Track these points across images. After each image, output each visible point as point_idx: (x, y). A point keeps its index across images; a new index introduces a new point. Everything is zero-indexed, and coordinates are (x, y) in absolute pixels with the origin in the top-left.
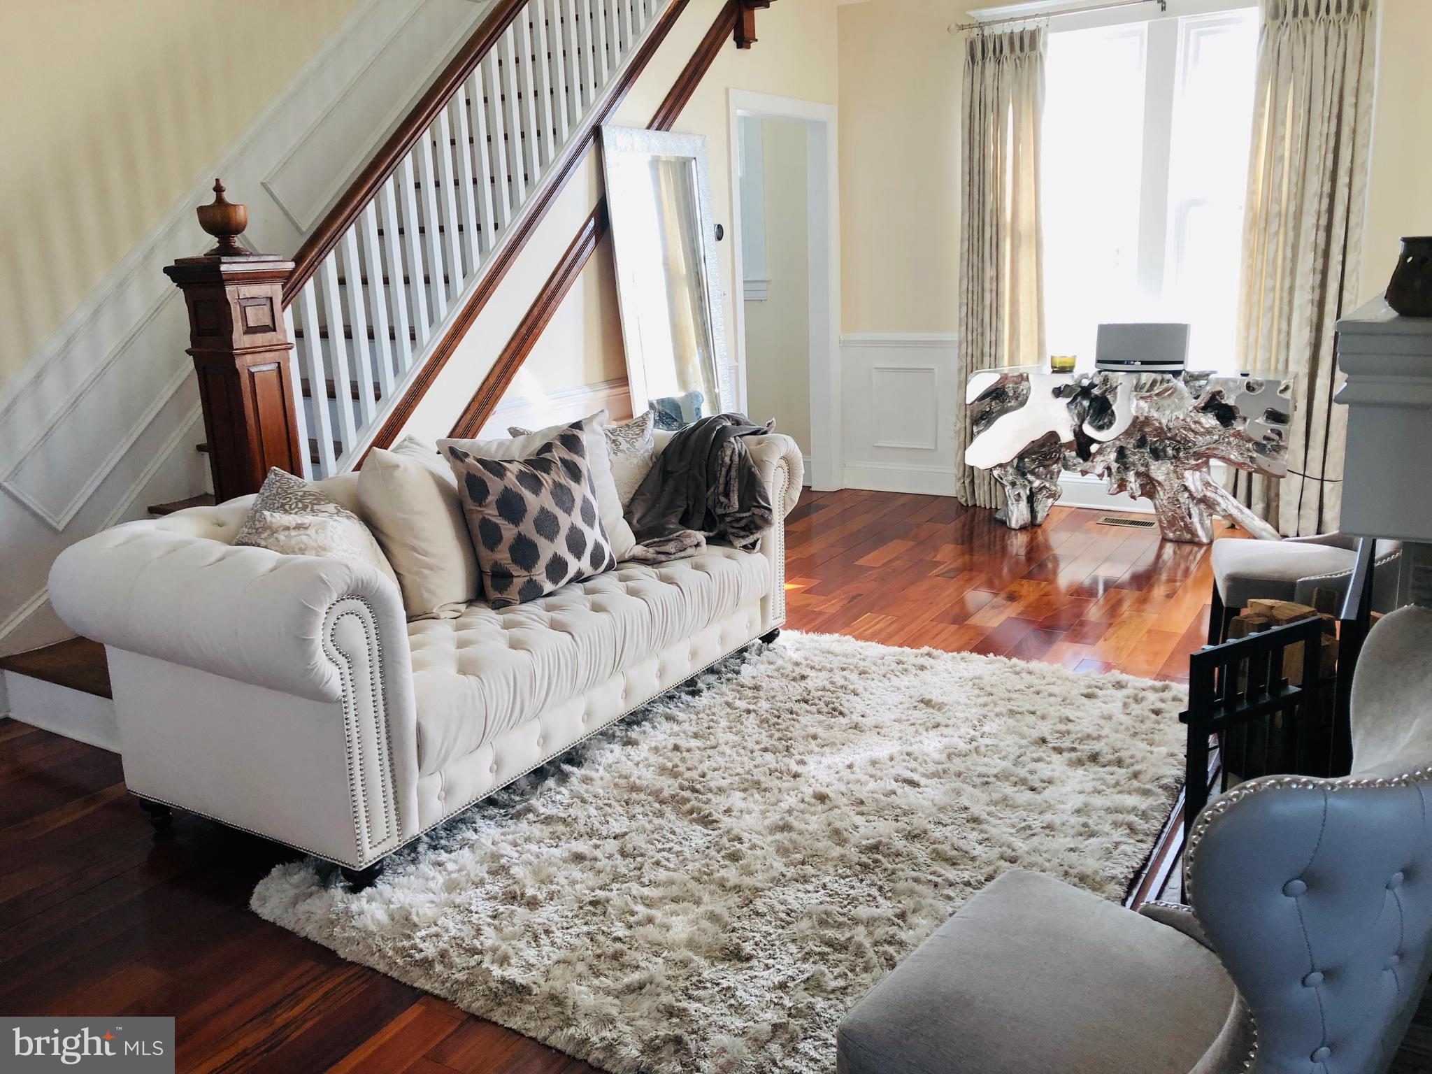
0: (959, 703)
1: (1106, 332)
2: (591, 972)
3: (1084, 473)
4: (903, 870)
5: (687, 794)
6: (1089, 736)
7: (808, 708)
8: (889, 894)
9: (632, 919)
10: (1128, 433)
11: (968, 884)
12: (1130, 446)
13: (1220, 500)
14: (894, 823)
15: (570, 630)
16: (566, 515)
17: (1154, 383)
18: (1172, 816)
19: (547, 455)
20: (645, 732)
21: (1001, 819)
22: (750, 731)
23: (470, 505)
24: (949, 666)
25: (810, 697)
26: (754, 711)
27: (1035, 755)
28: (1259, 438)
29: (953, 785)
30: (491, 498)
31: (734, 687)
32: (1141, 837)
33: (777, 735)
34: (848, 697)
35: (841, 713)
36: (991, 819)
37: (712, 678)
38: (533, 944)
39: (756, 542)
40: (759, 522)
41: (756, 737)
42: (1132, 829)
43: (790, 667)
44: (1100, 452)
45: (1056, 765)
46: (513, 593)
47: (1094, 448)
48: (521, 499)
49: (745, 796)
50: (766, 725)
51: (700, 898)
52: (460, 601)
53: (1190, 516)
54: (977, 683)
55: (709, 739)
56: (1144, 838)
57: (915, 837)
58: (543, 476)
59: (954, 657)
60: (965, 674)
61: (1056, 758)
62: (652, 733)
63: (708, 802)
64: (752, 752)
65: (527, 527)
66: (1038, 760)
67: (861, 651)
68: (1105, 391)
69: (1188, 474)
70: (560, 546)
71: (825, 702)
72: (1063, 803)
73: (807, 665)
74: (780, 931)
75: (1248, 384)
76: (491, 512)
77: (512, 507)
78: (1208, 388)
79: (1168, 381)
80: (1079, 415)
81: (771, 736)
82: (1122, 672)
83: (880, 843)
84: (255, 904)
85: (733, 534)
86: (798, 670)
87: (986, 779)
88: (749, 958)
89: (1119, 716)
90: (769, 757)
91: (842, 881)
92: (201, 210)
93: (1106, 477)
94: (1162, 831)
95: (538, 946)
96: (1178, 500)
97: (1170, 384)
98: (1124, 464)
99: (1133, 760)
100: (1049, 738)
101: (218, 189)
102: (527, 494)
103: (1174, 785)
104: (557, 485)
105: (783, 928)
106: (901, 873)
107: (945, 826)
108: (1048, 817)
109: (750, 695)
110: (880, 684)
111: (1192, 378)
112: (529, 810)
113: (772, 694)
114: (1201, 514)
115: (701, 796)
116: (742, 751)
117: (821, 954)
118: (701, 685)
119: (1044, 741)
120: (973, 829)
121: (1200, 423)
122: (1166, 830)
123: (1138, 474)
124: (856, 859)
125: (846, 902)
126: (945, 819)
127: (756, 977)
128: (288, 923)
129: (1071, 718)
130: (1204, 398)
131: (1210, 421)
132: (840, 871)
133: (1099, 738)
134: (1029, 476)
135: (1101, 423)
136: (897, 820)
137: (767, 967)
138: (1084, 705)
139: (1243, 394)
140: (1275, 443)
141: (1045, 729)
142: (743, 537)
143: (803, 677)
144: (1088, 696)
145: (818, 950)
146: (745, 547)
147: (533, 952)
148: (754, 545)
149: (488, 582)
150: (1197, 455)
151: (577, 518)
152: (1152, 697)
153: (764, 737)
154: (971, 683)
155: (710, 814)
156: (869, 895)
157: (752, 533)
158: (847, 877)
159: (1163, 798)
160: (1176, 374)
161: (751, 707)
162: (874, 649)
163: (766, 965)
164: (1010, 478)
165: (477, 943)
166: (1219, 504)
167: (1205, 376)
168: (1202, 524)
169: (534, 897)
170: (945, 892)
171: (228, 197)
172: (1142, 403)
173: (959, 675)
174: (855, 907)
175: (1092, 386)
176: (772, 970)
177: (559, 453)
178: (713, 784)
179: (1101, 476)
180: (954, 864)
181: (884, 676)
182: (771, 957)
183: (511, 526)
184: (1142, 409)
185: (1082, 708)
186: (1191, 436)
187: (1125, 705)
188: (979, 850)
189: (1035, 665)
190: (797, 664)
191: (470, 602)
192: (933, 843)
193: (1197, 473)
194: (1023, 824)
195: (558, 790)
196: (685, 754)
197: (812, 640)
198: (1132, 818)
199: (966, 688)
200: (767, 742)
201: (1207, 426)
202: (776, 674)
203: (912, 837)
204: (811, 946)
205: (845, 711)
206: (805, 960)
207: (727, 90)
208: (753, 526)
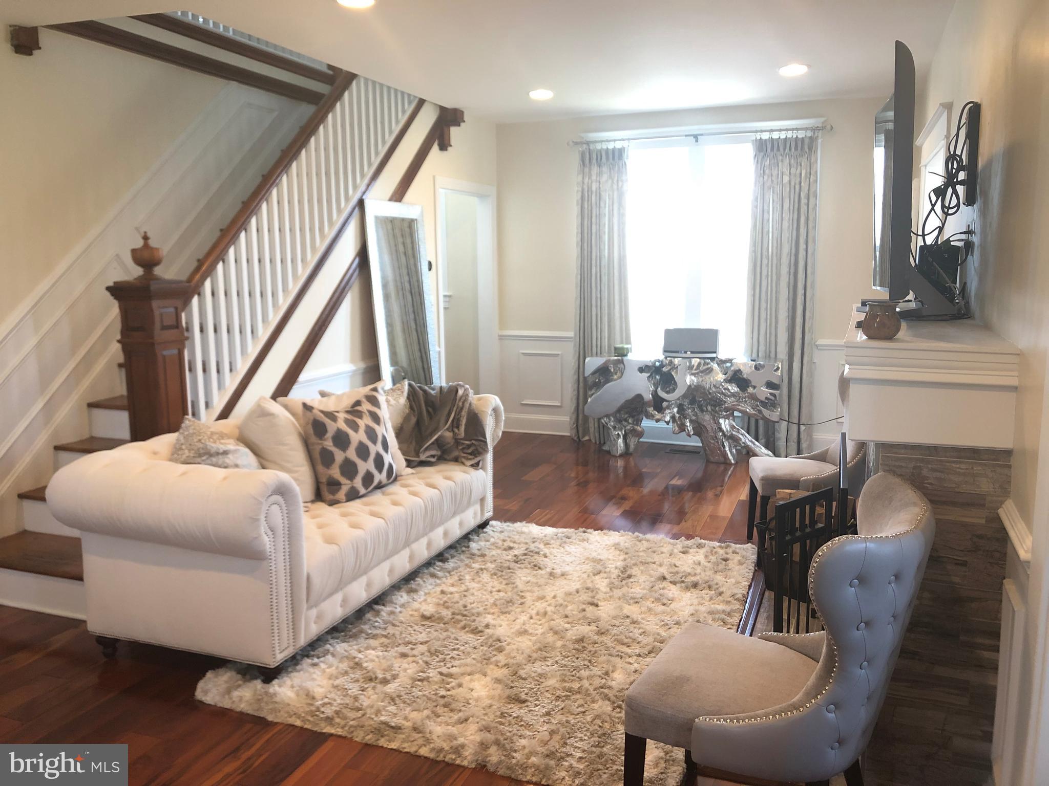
0: (609, 560)
1: (669, 334)
2: (433, 715)
3: (657, 421)
4: (601, 650)
5: (459, 617)
6: (689, 574)
7: (519, 566)
8: (595, 664)
9: (448, 686)
10: (684, 396)
11: (639, 655)
12: (686, 403)
13: (741, 436)
14: (588, 627)
15: (383, 517)
16: (373, 445)
17: (699, 364)
18: (743, 616)
19: (358, 408)
20: (419, 584)
21: (649, 621)
22: (485, 580)
23: (313, 439)
24: (598, 538)
25: (518, 559)
26: (485, 569)
27: (661, 586)
28: (763, 399)
29: (618, 605)
30: (329, 435)
31: (469, 556)
32: (729, 627)
33: (504, 582)
34: (541, 559)
35: (540, 568)
36: (644, 621)
37: (452, 552)
38: (393, 704)
39: (479, 462)
40: (480, 450)
41: (491, 584)
42: (725, 623)
43: (501, 543)
44: (668, 407)
45: (673, 591)
46: (341, 495)
47: (665, 404)
48: (347, 435)
49: (494, 617)
50: (495, 577)
51: (486, 673)
52: (308, 501)
53: (724, 447)
54: (616, 546)
55: (461, 587)
56: (731, 627)
57: (602, 633)
58: (359, 421)
59: (599, 533)
60: (608, 543)
61: (672, 587)
62: (424, 585)
63: (474, 621)
64: (491, 592)
65: (351, 454)
66: (663, 589)
67: (542, 531)
68: (670, 369)
69: (721, 421)
70: (370, 465)
71: (528, 562)
72: (682, 611)
73: (511, 541)
74: (538, 686)
75: (756, 366)
76: (329, 444)
77: (342, 440)
78: (732, 368)
79: (708, 364)
80: (654, 384)
81: (501, 583)
82: (701, 539)
83: (584, 637)
84: (199, 695)
85: (464, 457)
86: (506, 544)
87: (636, 600)
88: (524, 701)
89: (703, 561)
90: (502, 594)
91: (566, 659)
92: (134, 251)
93: (671, 424)
94: (740, 624)
95: (395, 704)
96: (716, 437)
97: (709, 366)
98: (683, 415)
99: (717, 586)
100: (667, 576)
101: (146, 238)
102: (351, 432)
103: (742, 599)
104: (368, 427)
105: (539, 685)
106: (600, 652)
107: (618, 627)
108: (676, 618)
109: (480, 560)
110: (558, 550)
111: (721, 363)
112: (362, 631)
113: (494, 558)
114: (730, 446)
115: (468, 618)
116: (485, 593)
117: (566, 696)
118: (447, 555)
119: (664, 578)
120: (635, 627)
121: (728, 390)
122: (741, 623)
123: (691, 421)
124: (572, 647)
125: (572, 670)
126: (617, 623)
127: (531, 710)
128: (226, 704)
129: (677, 565)
130: (730, 373)
131: (733, 388)
132: (564, 654)
133: (695, 574)
134: (624, 422)
135: (668, 389)
136: (589, 625)
137: (536, 706)
138: (683, 558)
139: (753, 371)
140: (772, 402)
141: (663, 570)
142: (470, 459)
143: (511, 548)
144: (683, 553)
145: (563, 694)
146: (472, 466)
147: (394, 707)
148: (478, 464)
149: (324, 489)
150: (727, 410)
151: (379, 448)
152: (721, 552)
153: (496, 583)
154: (613, 548)
155: (477, 628)
156: (585, 665)
157: (476, 457)
158: (569, 657)
159: (737, 606)
160: (712, 359)
161: (483, 567)
162: (549, 531)
163: (536, 704)
164: (612, 424)
165: (357, 704)
166: (741, 439)
167: (730, 361)
168: (731, 452)
169: (385, 678)
170: (627, 660)
171: (152, 243)
172: (693, 377)
173: (604, 543)
174: (578, 672)
175: (662, 366)
176: (539, 707)
177: (366, 407)
178: (474, 611)
179: (668, 423)
180: (628, 646)
181: (560, 546)
182: (537, 700)
183: (341, 452)
184: (693, 381)
185: (681, 559)
186: (722, 397)
187: (706, 557)
188: (641, 638)
189: (649, 536)
190: (504, 541)
191: (313, 502)
192: (614, 636)
193: (727, 421)
194: (663, 623)
195: (375, 620)
196: (449, 596)
197: (508, 526)
198: (723, 616)
199: (611, 551)
200: (498, 587)
201: (732, 391)
202: (492, 547)
203: (601, 633)
204: (559, 693)
205: (541, 566)
206: (557, 700)
207: (434, 177)
208: (476, 452)
